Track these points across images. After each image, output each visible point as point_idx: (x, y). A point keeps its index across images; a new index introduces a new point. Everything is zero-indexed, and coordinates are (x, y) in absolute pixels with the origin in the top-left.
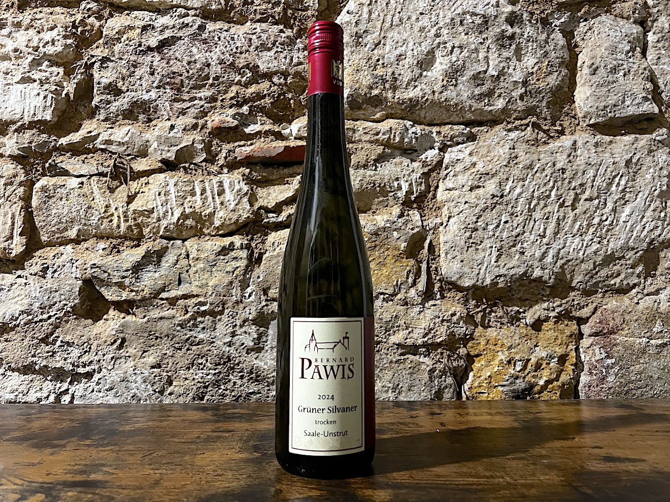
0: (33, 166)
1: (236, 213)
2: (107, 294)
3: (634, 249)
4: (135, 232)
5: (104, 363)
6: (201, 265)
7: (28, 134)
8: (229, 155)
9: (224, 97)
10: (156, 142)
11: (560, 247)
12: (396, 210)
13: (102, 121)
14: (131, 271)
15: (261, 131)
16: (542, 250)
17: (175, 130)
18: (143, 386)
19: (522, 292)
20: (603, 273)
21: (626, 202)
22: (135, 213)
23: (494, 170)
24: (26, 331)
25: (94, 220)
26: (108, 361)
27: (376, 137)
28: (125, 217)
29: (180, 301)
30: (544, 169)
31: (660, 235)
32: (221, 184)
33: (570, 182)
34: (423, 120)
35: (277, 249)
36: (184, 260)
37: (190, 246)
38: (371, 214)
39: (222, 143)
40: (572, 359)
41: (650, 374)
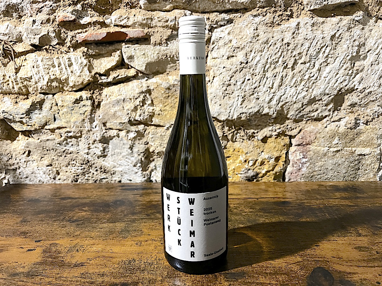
1: (81, 78)
2: (15, 127)
3: (329, 95)
4: (24, 91)
5: (21, 164)
6: (65, 110)
8: (73, 39)
10: (25, 33)
11: (282, 94)
14: (25, 115)
15: (91, 23)
16: (270, 97)
17: (36, 24)
19: (256, 122)
20: (307, 109)
21: (327, 64)
22: (21, 79)
23: (243, 45)
26: (23, 163)
27: (167, 24)
28: (16, 82)
29: (56, 131)
30: (275, 43)
31: (346, 86)
32: (69, 59)
33: (292, 52)
34: (198, 9)
35: (109, 99)
36: (55, 107)
37: (57, 98)
38: (166, 75)
39: (67, 31)
40: (283, 158)
41: (327, 167)
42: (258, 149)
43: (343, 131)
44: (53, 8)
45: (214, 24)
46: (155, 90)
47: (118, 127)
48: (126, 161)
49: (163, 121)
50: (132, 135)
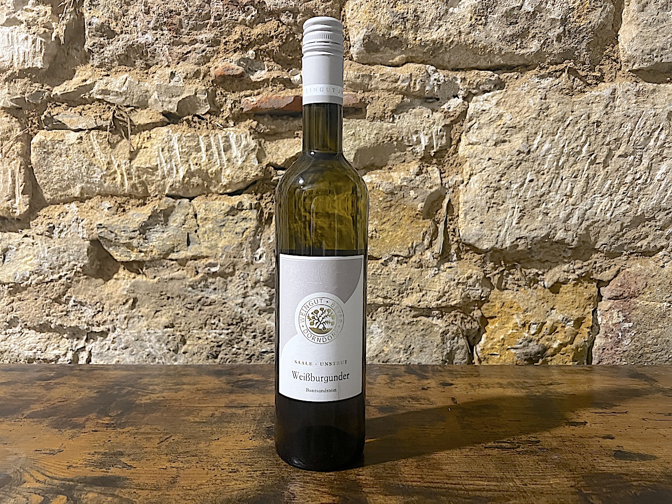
0: (28, 118)
1: (244, 171)
2: (116, 254)
3: (666, 210)
4: (140, 190)
5: (118, 322)
6: (209, 225)
7: (19, 84)
8: (235, 106)
9: (227, 39)
10: (156, 92)
11: (587, 207)
12: (414, 167)
13: (97, 67)
14: (138, 232)
15: (269, 79)
16: (567, 211)
17: (176, 79)
18: (157, 345)
19: (542, 254)
20: (630, 235)
21: (663, 158)
22: (138, 171)
23: (522, 123)
24: (38, 291)
25: (97, 177)
26: (121, 320)
27: (396, 85)
28: (128, 174)
29: (190, 262)
30: (577, 122)
32: (227, 138)
33: (604, 137)
34: (447, 64)
36: (192, 220)
37: (198, 205)
38: (387, 170)
39: (227, 93)
40: (588, 322)
41: (667, 338)
42: (545, 304)
44: (206, 54)
45: (474, 89)
49: (378, 250)
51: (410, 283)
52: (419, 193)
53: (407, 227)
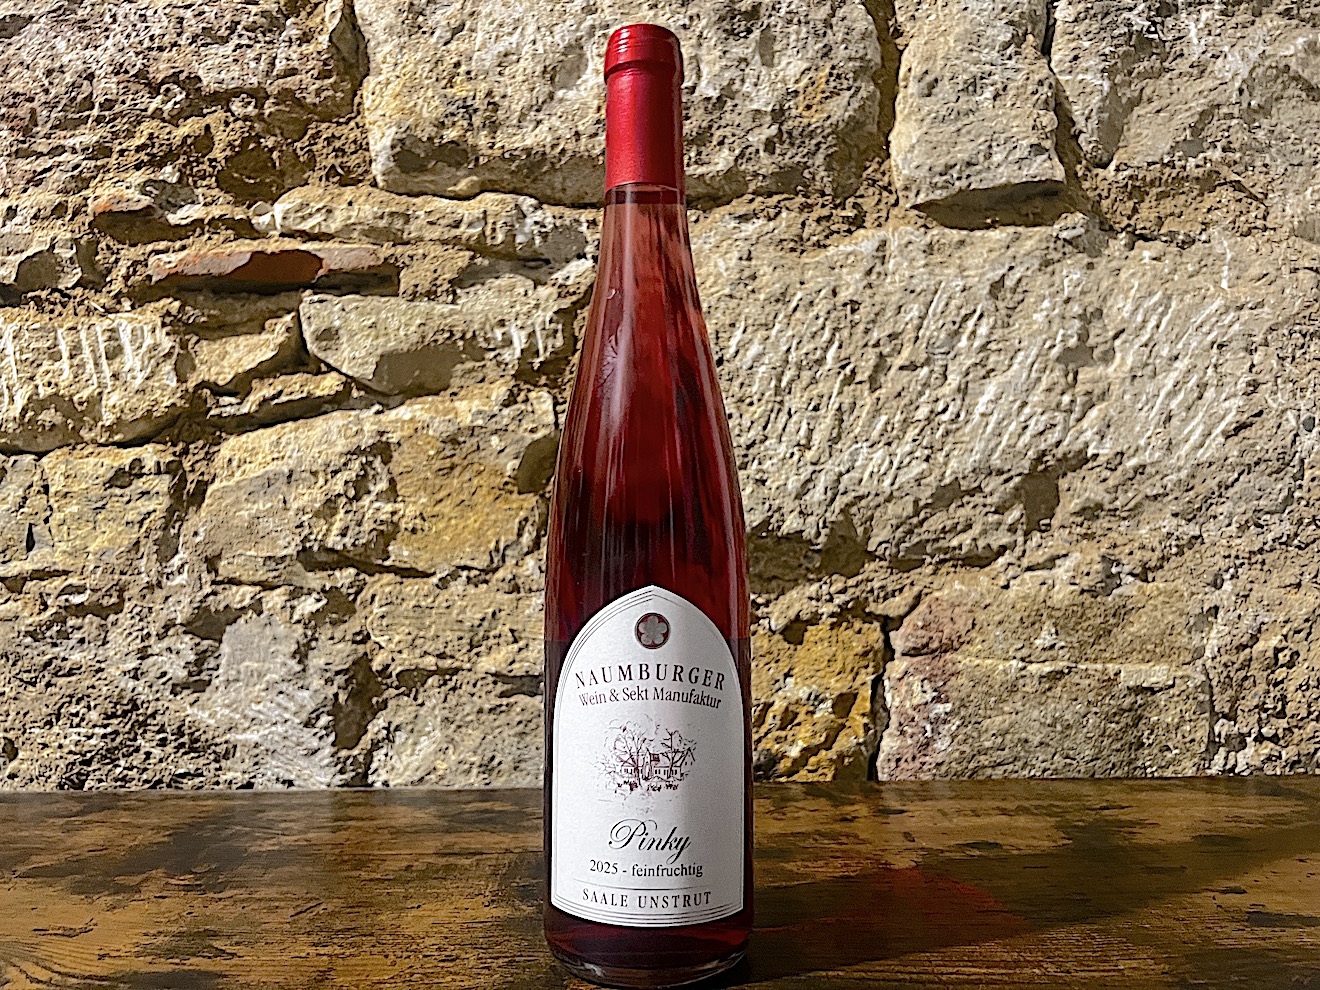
1: (147, 397)
3: (1003, 473)
6: (73, 508)
8: (135, 272)
9: (124, 146)
11: (843, 469)
12: (500, 391)
15: (202, 220)
16: (802, 477)
17: (18, 219)
19: (762, 563)
20: (937, 521)
21: (988, 372)
27: (456, 232)
29: (29, 584)
30: (811, 302)
31: (1058, 444)
32: (113, 334)
33: (867, 331)
34: (561, 194)
35: (238, 474)
36: (39, 497)
37: (51, 465)
38: (448, 397)
39: (120, 246)
40: (864, 704)
41: (1024, 735)
42: (773, 665)
43: (1066, 603)
44: (81, 172)
46: (405, 446)
47: (261, 572)
48: (279, 705)
49: (428, 556)
50: (308, 605)
51: (493, 625)
52: (509, 441)
53: (486, 510)
